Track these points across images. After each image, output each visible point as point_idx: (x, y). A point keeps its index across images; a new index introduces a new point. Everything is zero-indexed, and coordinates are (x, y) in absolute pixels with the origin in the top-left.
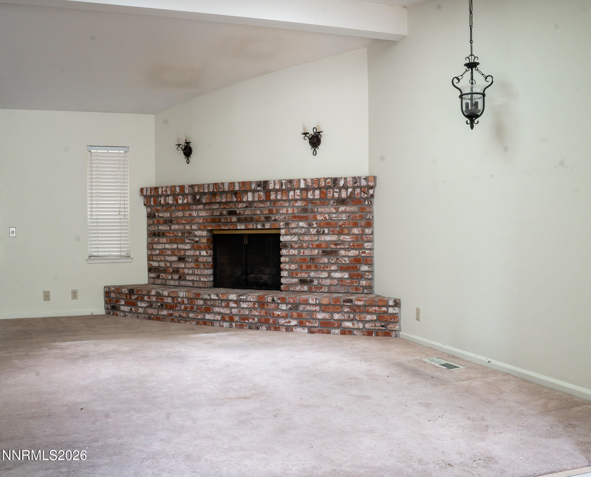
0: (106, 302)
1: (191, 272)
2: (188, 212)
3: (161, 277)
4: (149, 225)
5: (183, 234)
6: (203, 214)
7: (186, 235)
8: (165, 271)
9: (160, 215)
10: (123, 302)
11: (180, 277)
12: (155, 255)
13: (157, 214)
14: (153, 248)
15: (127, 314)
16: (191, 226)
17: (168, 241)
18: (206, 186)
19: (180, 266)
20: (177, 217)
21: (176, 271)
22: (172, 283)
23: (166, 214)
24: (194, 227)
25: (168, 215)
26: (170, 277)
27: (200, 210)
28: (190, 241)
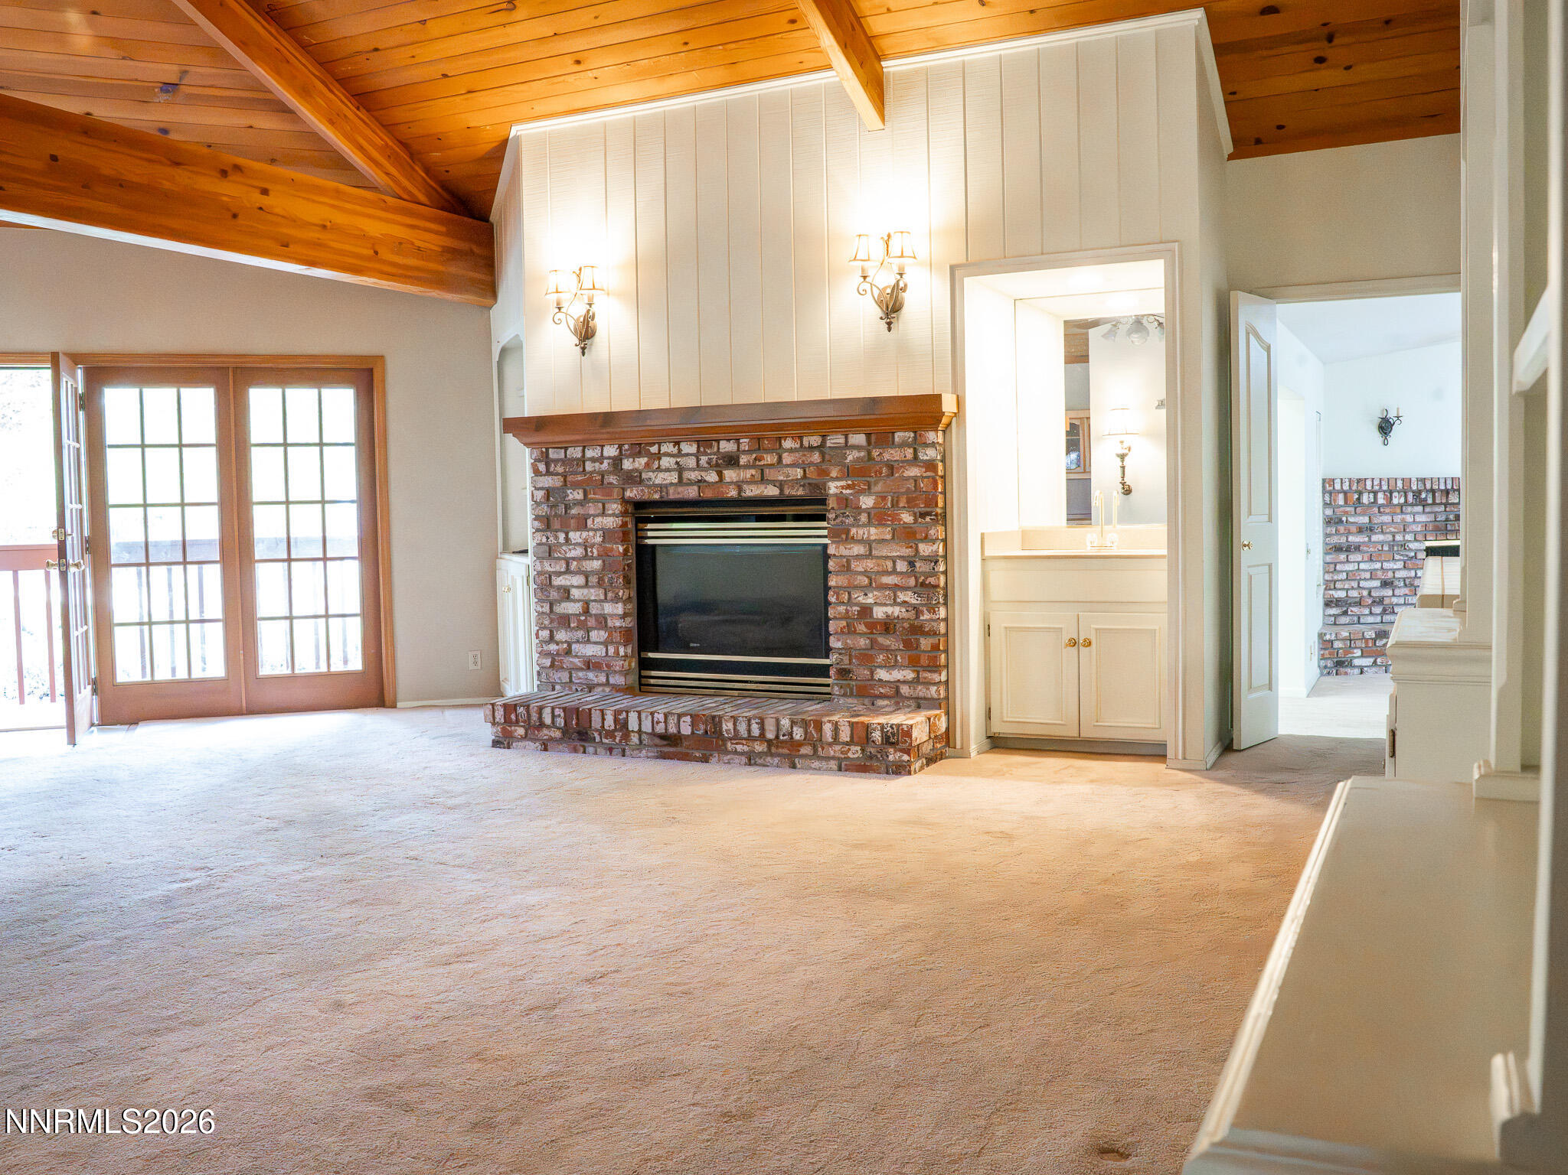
0: (1323, 658)
1: (1402, 601)
2: (1400, 516)
3: (1349, 613)
4: (1327, 535)
5: (1391, 547)
6: (1423, 518)
7: (1396, 548)
8: (1359, 603)
9: (1351, 519)
10: (1358, 653)
11: (1384, 610)
12: (1341, 580)
13: (1344, 519)
14: (1335, 570)
15: (1365, 669)
16: (1404, 536)
17: (1366, 559)
18: (1442, 482)
19: (1386, 594)
20: (1383, 524)
21: (1380, 601)
22: (1371, 619)
23: (1361, 518)
24: (1409, 537)
25: (1366, 520)
26: (1367, 611)
27: (1418, 513)
28: (1402, 558)
